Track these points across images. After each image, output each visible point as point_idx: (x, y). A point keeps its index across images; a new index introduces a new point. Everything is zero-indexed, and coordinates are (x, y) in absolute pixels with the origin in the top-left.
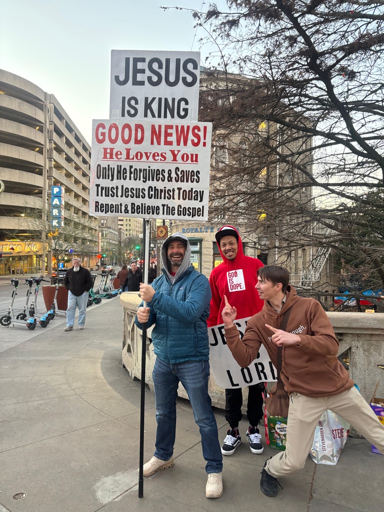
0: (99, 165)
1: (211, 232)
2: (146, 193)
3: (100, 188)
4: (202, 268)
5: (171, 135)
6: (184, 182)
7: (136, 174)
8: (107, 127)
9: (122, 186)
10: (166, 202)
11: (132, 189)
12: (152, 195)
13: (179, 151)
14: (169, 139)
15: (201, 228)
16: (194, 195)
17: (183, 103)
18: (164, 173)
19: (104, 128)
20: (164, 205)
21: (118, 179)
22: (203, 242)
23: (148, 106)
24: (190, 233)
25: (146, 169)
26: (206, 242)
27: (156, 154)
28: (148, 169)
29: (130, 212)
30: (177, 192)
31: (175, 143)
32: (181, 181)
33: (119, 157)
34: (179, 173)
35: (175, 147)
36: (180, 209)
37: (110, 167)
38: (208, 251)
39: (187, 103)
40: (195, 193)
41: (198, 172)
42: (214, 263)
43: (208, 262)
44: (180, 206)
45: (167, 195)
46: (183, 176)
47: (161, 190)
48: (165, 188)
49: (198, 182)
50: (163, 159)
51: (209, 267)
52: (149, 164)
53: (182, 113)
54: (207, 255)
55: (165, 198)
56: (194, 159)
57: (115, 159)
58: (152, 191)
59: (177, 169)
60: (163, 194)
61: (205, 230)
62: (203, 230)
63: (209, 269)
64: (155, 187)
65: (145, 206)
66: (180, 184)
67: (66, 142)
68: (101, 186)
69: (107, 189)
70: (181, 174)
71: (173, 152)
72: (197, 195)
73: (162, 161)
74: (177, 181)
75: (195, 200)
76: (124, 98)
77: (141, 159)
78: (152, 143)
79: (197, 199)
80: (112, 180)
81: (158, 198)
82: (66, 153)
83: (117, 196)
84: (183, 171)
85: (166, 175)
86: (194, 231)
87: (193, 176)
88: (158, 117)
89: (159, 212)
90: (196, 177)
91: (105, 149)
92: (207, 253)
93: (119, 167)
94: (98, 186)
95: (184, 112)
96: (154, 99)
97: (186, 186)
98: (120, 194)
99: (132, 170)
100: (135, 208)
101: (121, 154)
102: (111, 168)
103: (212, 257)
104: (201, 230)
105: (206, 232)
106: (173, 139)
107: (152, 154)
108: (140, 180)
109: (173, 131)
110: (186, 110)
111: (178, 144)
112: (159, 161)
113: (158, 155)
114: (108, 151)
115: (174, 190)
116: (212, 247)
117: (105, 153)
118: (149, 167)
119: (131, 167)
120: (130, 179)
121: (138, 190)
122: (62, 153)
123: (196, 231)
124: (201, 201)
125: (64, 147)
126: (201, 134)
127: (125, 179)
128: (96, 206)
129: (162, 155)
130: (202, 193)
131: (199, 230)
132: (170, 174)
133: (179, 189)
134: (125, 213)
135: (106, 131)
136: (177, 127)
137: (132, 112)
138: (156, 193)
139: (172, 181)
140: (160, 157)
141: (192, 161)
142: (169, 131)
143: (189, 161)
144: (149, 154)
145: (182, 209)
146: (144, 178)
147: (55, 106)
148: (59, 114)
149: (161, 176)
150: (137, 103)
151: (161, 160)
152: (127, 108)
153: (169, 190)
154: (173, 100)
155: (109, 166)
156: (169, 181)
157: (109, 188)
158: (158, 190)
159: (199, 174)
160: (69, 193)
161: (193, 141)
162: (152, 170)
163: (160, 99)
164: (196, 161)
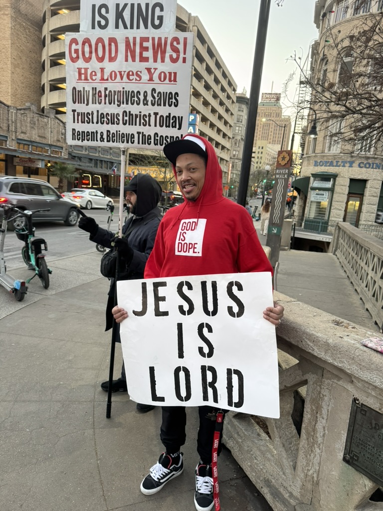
0: (74, 88)
1: (349, 167)
2: (121, 118)
3: (76, 113)
4: (332, 208)
5: (147, 49)
6: (161, 106)
7: (110, 97)
8: (80, 43)
9: (98, 111)
10: (142, 129)
11: (107, 114)
12: (126, 120)
13: (156, 69)
14: (145, 54)
15: (337, 162)
16: (171, 121)
17: (157, 9)
18: (140, 95)
19: (77, 44)
20: (139, 133)
21: (93, 103)
22: (337, 178)
23: (119, 15)
24: (323, 167)
25: (121, 91)
26: (341, 179)
27: (131, 73)
28: (122, 90)
29: (105, 140)
30: (153, 117)
31: (151, 60)
32: (158, 105)
33: (94, 78)
34: (156, 95)
35: (150, 64)
36: (156, 138)
37: (86, 89)
38: (342, 190)
39: (162, 10)
40: (173, 119)
41: (177, 94)
42: (347, 203)
43: (340, 202)
44: (156, 134)
45: (142, 121)
46: (160, 99)
47: (136, 115)
48: (140, 112)
49: (176, 106)
50: (138, 79)
51: (341, 208)
52: (124, 85)
53: (157, 22)
54: (340, 193)
55: (140, 125)
56: (172, 79)
57: (90, 81)
58: (126, 116)
59: (154, 90)
60: (138, 119)
61: (342, 164)
62: (339, 163)
63: (340, 210)
64: (130, 112)
65: (119, 134)
66: (156, 109)
67: (206, 68)
68: (77, 111)
69: (83, 114)
70: (158, 96)
71: (149, 70)
72: (175, 122)
73: (137, 82)
74: (153, 105)
75: (173, 127)
76: (94, 6)
77: (115, 79)
78: (127, 60)
79: (175, 127)
80: (87, 104)
81: (132, 125)
82: (205, 80)
83: (93, 123)
84: (160, 93)
85: (142, 97)
86: (328, 164)
87: (172, 99)
88: (131, 28)
89: (134, 141)
90: (174, 100)
91: (80, 69)
92: (341, 191)
93: (94, 89)
94: (74, 111)
95: (159, 21)
96: (126, 5)
97: (164, 111)
98: (95, 120)
99: (107, 92)
100: (111, 136)
101: (96, 75)
102: (86, 91)
103: (346, 197)
104: (337, 164)
105: (344, 166)
106: (149, 54)
107: (126, 73)
108: (114, 104)
109: (149, 44)
110: (161, 18)
111: (155, 61)
112: (134, 81)
113: (133, 75)
114: (83, 71)
115: (150, 115)
116: (348, 185)
117: (80, 74)
118: (123, 88)
119: (106, 89)
120: (105, 103)
121: (113, 115)
122: (201, 80)
123: (331, 164)
124: (180, 128)
125: (204, 74)
126: (181, 47)
127: (100, 103)
128: (73, 134)
129: (137, 75)
130: (181, 119)
131: (335, 164)
132: (145, 97)
133: (156, 114)
134: (101, 141)
135: (79, 47)
136: (153, 39)
137: (103, 23)
138: (131, 119)
139: (148, 105)
140: (135, 77)
141: (170, 80)
142: (145, 44)
143: (167, 81)
144: (123, 73)
145: (159, 138)
146: (118, 101)
147: (198, 30)
148: (201, 37)
149: (136, 99)
150: (107, 12)
151: (136, 80)
152: (98, 18)
153: (145, 115)
154: (147, 5)
155: (84, 88)
156: (144, 104)
157: (84, 113)
158: (132, 115)
159: (178, 96)
160: (205, 122)
161: (171, 56)
162: (126, 91)
163: (133, 5)
164: (175, 80)
